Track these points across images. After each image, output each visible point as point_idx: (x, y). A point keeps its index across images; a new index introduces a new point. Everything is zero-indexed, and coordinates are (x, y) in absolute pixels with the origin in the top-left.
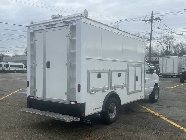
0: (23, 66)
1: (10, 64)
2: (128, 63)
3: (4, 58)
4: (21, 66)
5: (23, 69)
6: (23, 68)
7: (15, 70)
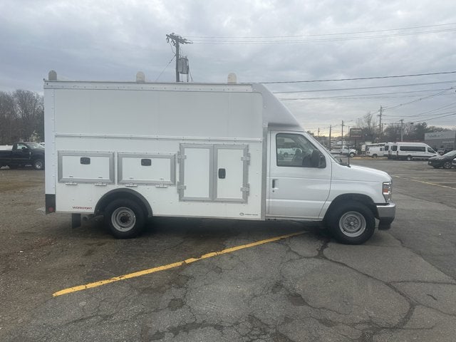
0: (426, 149)
1: (400, 144)
2: (181, 142)
3: (426, 135)
4: (422, 149)
5: (426, 155)
6: (427, 152)
7: (409, 156)
